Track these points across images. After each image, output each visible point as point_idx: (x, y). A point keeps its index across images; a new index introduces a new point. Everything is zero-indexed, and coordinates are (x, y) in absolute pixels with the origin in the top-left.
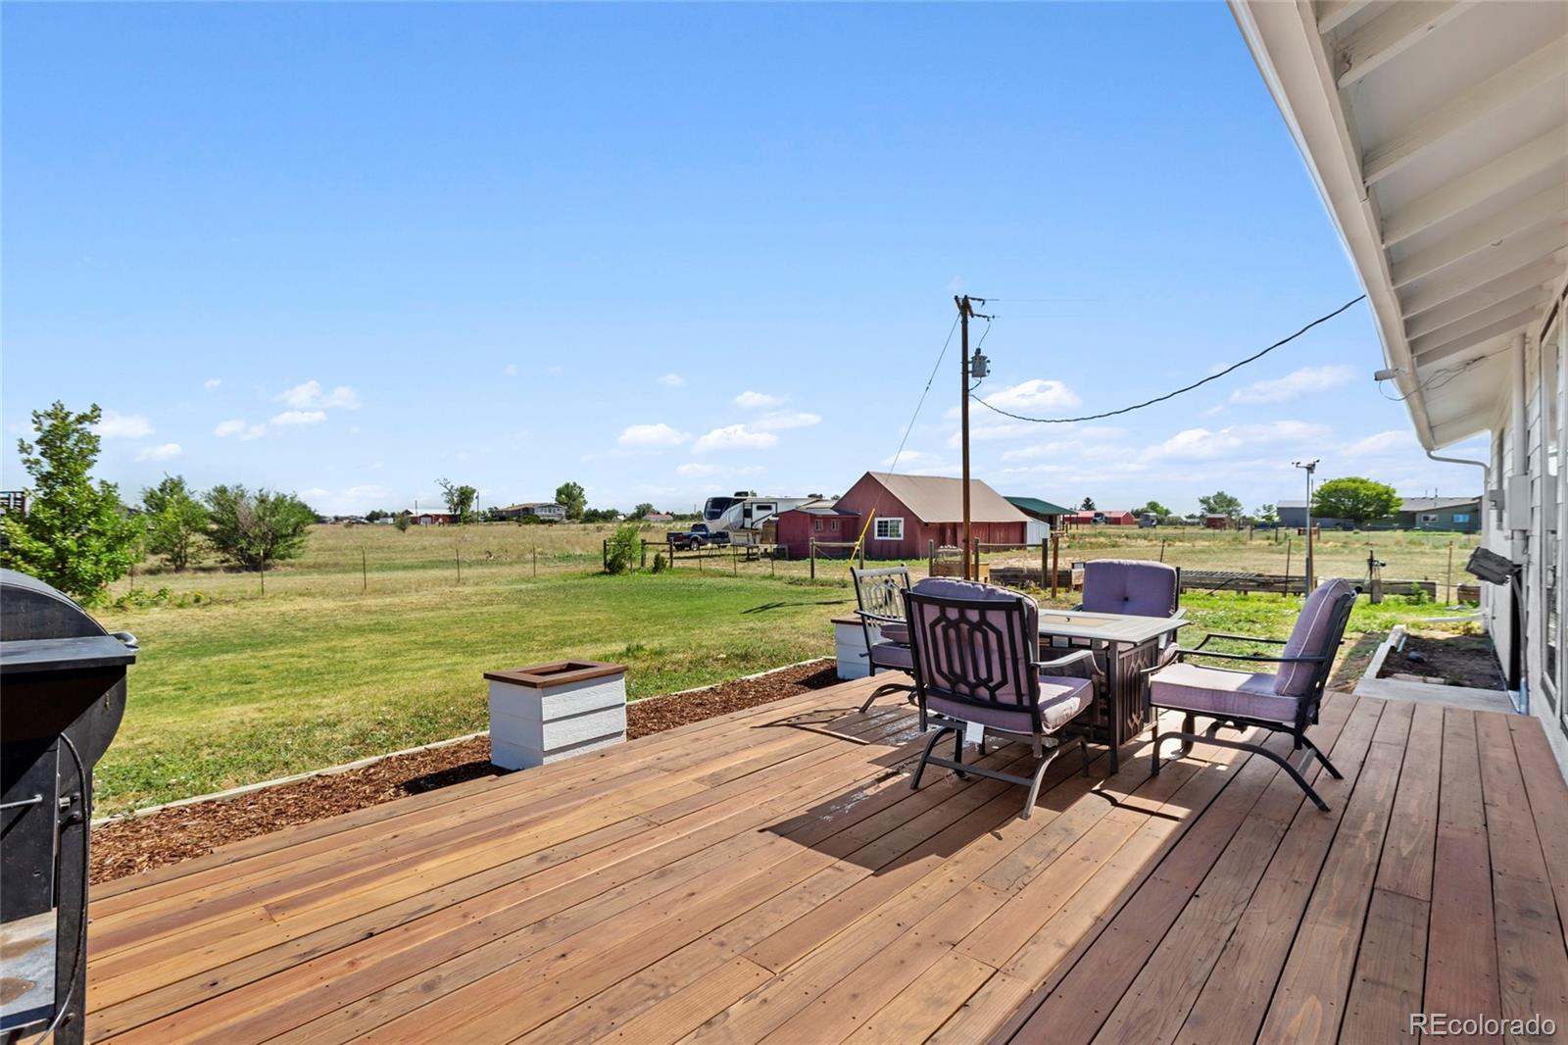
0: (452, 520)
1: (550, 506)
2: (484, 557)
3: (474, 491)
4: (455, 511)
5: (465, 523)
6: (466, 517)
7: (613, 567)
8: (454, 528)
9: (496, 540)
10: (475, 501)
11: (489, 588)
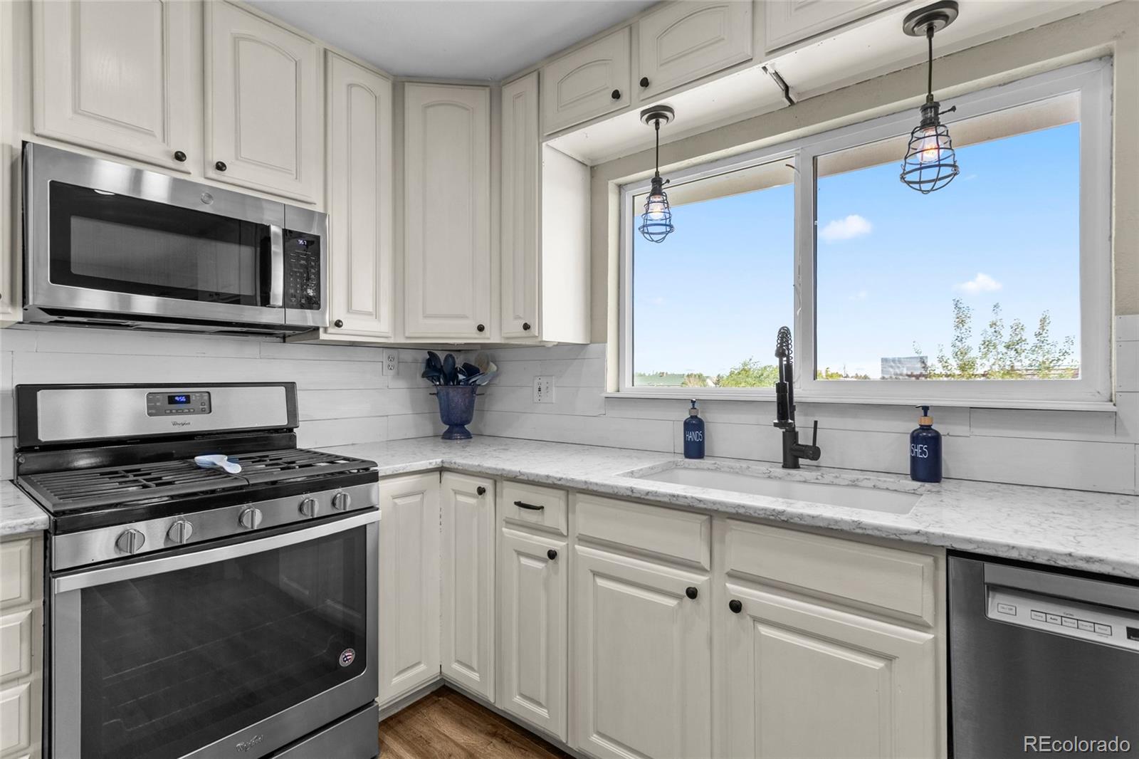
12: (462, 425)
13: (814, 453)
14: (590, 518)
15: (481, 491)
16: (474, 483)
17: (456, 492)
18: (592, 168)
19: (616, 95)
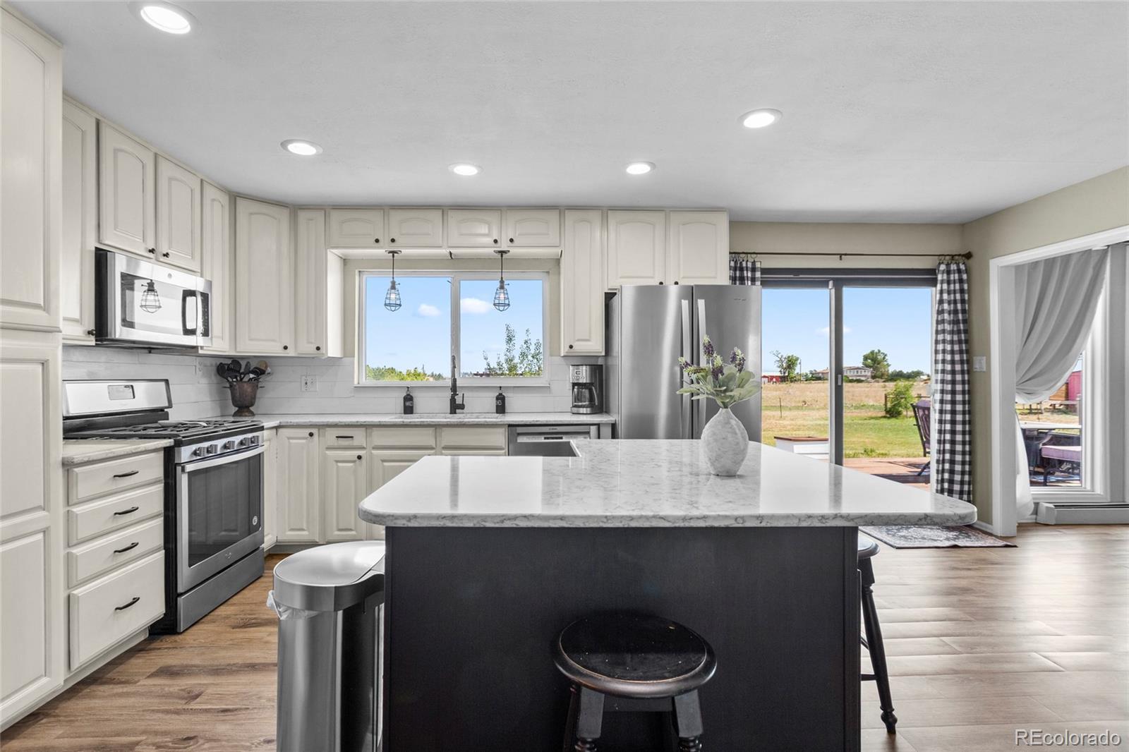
0: (783, 379)
1: (858, 368)
2: (801, 404)
3: (797, 359)
4: (784, 373)
5: (792, 382)
6: (792, 378)
7: (892, 413)
8: (783, 385)
9: (812, 394)
10: (799, 366)
11: (800, 422)
12: (247, 407)
13: (462, 407)
14: (379, 438)
15: (311, 435)
16: (306, 432)
17: (289, 438)
18: (344, 260)
19: (377, 241)
